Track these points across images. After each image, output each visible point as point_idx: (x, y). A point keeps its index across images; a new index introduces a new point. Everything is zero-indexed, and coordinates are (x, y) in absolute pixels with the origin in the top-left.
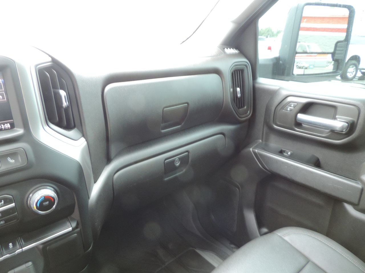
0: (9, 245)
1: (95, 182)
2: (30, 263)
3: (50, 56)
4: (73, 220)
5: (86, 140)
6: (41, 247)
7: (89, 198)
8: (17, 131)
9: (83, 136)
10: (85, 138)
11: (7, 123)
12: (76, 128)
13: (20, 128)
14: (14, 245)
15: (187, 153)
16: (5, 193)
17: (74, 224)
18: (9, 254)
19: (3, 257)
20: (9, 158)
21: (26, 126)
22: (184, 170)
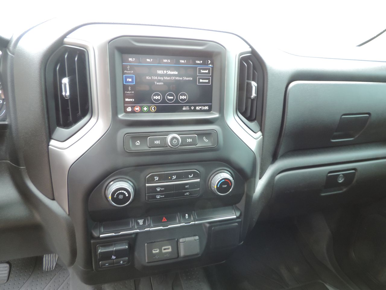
0: (186, 216)
1: (260, 178)
2: (197, 238)
3: (251, 47)
4: (238, 209)
5: (262, 134)
6: (208, 225)
7: (254, 192)
8: (213, 114)
9: (261, 130)
10: (262, 132)
11: (206, 106)
12: (256, 121)
13: (216, 111)
14: (189, 216)
15: (353, 171)
16: (195, 168)
17: (238, 214)
18: (185, 224)
19: (181, 224)
20: (204, 137)
21: (221, 110)
22: (345, 190)
